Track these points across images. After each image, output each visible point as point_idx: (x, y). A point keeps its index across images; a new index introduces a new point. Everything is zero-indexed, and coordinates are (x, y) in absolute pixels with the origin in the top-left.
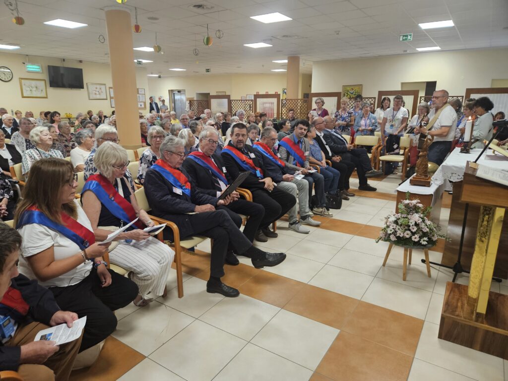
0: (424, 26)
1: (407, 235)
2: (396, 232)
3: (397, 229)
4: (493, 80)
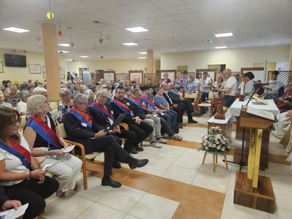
0: (218, 36)
1: (214, 146)
2: (208, 144)
3: (209, 143)
4: (254, 64)
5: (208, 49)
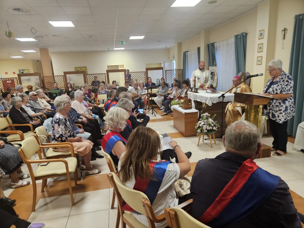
1: (211, 128)
4: (146, 64)
5: (107, 50)
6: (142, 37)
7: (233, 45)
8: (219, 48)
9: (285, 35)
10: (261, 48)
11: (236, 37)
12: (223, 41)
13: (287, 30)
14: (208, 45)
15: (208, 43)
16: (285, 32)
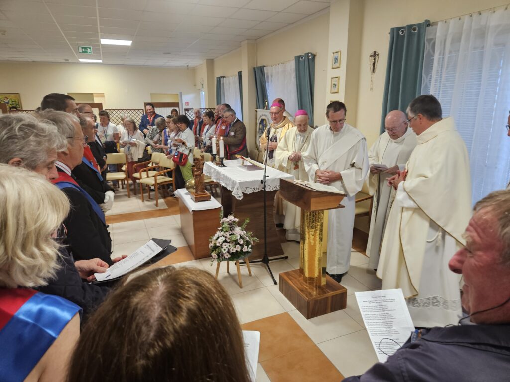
1: (238, 248)
3: (229, 247)
4: (151, 94)
5: (64, 61)
6: (128, 43)
7: (294, 75)
8: (272, 76)
9: (376, 64)
10: (336, 85)
11: (298, 58)
12: (278, 65)
13: (378, 55)
14: (254, 69)
15: (256, 67)
16: (375, 59)
